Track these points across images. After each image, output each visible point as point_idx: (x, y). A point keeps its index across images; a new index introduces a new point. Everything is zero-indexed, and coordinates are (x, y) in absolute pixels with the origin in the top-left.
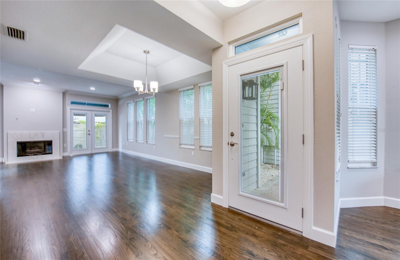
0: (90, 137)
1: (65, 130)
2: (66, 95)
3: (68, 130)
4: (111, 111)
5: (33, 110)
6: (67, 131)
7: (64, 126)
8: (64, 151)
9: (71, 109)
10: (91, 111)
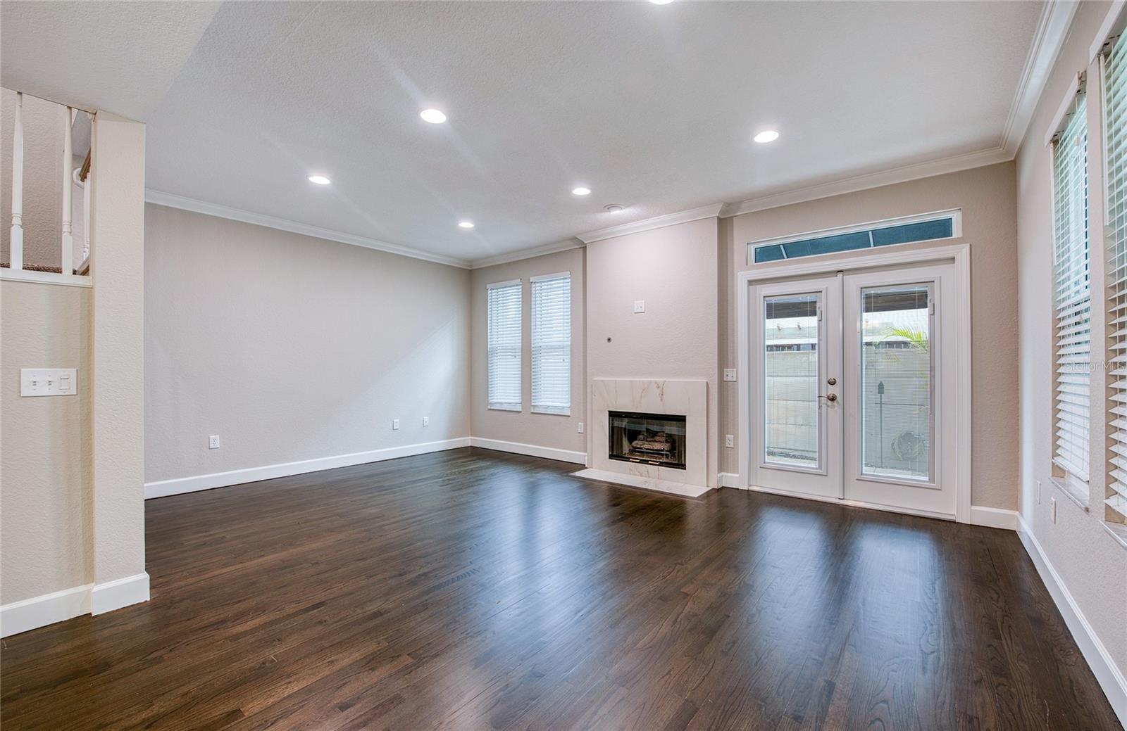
0: (835, 412)
1: (730, 374)
2: (732, 226)
3: (739, 373)
4: (962, 254)
5: (639, 305)
6: (737, 378)
7: (724, 357)
8: (722, 467)
9: (751, 282)
10: (840, 275)
